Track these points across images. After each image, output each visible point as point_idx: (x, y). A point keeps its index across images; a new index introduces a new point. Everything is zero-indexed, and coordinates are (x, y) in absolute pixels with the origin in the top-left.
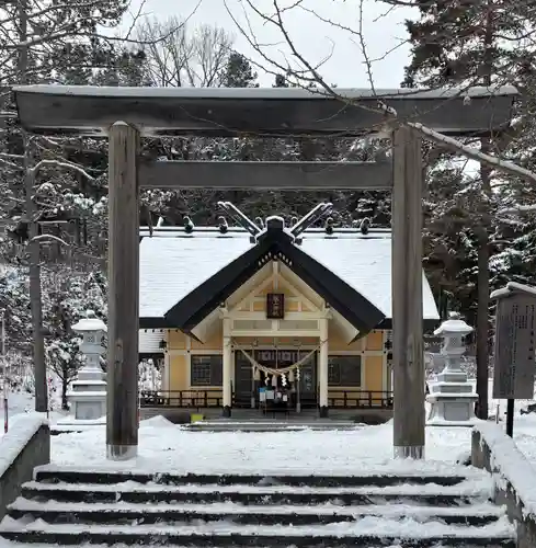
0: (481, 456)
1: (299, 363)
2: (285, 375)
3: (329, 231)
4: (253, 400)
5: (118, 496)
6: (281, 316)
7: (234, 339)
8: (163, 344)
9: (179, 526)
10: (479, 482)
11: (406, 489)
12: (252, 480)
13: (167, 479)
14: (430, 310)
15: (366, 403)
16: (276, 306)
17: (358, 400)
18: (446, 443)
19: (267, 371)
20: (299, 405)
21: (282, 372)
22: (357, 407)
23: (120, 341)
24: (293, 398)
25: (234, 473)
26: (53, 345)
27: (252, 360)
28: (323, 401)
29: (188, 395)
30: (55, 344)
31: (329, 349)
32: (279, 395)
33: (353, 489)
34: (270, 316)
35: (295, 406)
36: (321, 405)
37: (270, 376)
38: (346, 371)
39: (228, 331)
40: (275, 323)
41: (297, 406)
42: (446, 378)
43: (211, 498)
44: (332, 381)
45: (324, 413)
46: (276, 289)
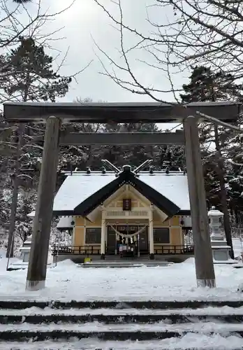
1: (139, 232)
2: (133, 238)
3: (151, 172)
4: (116, 251)
5: (24, 319)
6: (129, 209)
7: (107, 220)
8: (73, 223)
9: (61, 342)
12: (112, 305)
13: (59, 305)
15: (173, 252)
16: (127, 205)
17: (169, 250)
19: (123, 236)
20: (139, 253)
21: (130, 236)
22: (169, 254)
23: (41, 220)
24: (136, 249)
25: (101, 300)
26: (21, 224)
27: (116, 230)
28: (152, 251)
29: (83, 248)
30: (22, 224)
31: (154, 225)
32: (129, 248)
34: (124, 209)
35: (137, 254)
36: (151, 253)
37: (124, 238)
38: (162, 236)
39: (104, 217)
40: (127, 213)
43: (84, 319)
44: (156, 240)
45: (152, 257)
46: (127, 197)
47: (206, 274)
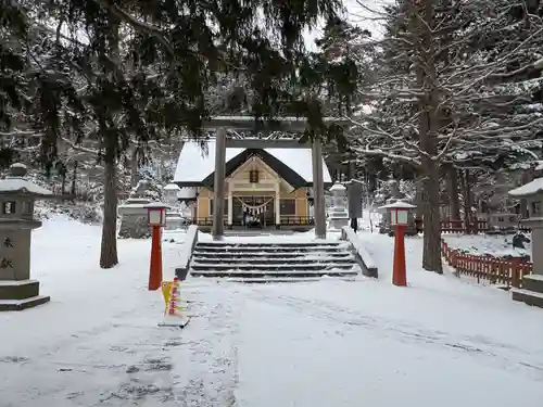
0: (344, 237)
1: (265, 203)
2: (259, 209)
5: (227, 250)
6: (257, 181)
7: (234, 193)
8: (197, 194)
10: (344, 245)
11: (321, 247)
13: (241, 245)
14: (327, 178)
15: (298, 222)
16: (254, 177)
17: (294, 221)
18: (332, 236)
19: (250, 207)
21: (257, 208)
22: (294, 224)
24: (262, 220)
27: (242, 202)
28: (278, 222)
29: (209, 219)
31: (280, 197)
33: (303, 247)
34: (251, 182)
36: (277, 224)
38: (288, 207)
39: (231, 189)
40: (254, 185)
41: (265, 223)
42: (335, 210)
44: (281, 213)
45: (278, 227)
46: (254, 169)
47: (322, 233)
